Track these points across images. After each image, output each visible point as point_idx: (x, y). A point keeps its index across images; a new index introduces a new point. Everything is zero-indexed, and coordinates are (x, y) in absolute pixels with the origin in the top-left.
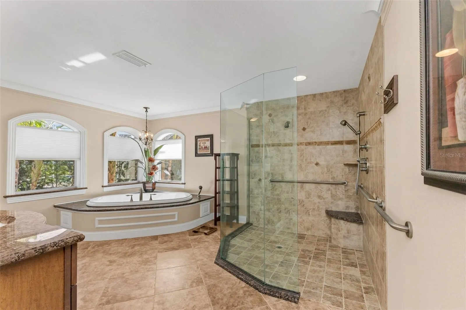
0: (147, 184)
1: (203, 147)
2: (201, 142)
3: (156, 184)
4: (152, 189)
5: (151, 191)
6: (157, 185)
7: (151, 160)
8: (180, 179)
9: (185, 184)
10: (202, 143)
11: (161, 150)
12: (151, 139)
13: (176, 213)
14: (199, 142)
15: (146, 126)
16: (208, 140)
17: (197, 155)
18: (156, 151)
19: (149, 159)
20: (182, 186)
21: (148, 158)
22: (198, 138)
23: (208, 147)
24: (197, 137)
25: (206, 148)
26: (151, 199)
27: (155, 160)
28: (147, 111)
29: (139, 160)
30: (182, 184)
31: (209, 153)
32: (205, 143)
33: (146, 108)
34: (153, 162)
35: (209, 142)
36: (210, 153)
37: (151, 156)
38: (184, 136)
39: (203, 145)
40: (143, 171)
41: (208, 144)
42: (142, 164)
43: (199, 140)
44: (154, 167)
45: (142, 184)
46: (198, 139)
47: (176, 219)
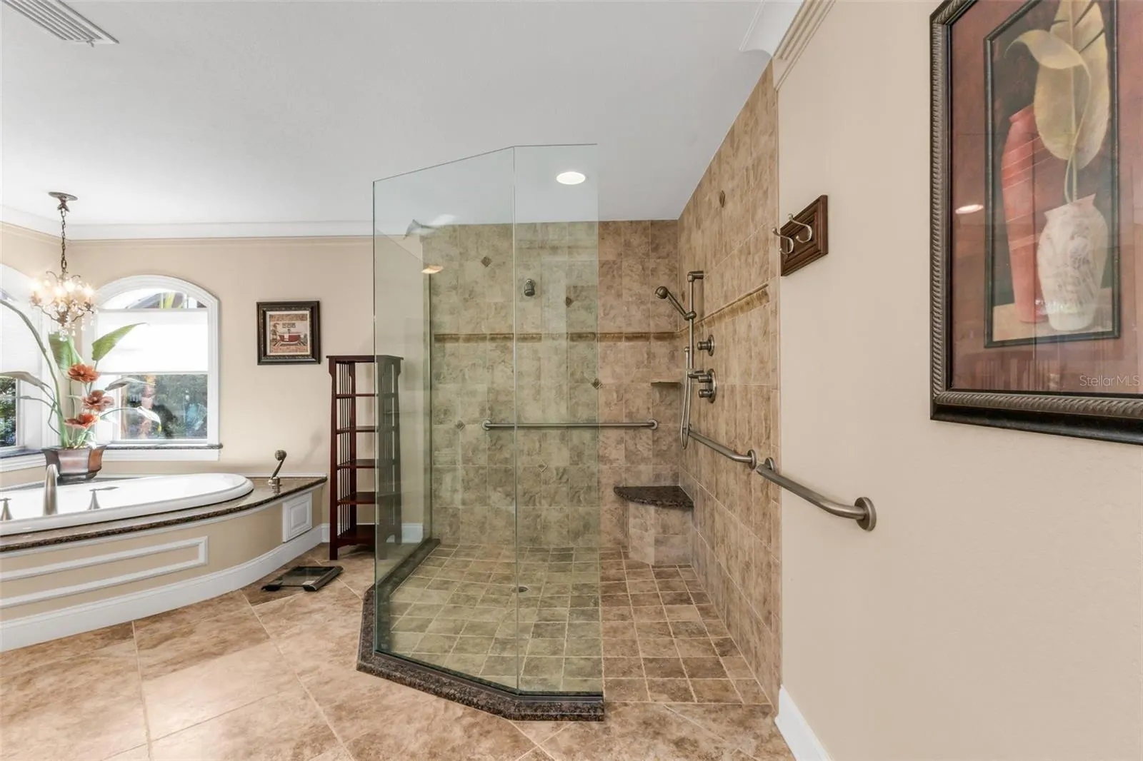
0: (66, 455)
1: (286, 336)
2: (281, 323)
3: (105, 452)
4: (89, 472)
5: (84, 477)
6: (106, 456)
7: (83, 376)
8: (202, 433)
9: (220, 446)
10: (284, 324)
11: (121, 343)
12: (86, 303)
13: (202, 541)
14: (272, 323)
15: (63, 259)
16: (302, 318)
17: (263, 357)
18: (101, 347)
19: (73, 370)
20: (213, 455)
21: (66, 369)
22: (268, 311)
23: (302, 336)
24: (263, 309)
25: (295, 339)
26: (95, 504)
27: (99, 374)
28: (63, 206)
29: (27, 373)
30: (212, 447)
31: (307, 356)
32: (294, 324)
33: (63, 198)
34: (91, 380)
35: (308, 323)
36: (309, 353)
37: (78, 362)
38: (216, 301)
39: (286, 330)
40: (50, 409)
41: (303, 328)
42: (43, 389)
43: (271, 316)
44: (95, 399)
45: (43, 456)
46: (269, 313)
47: (202, 559)
